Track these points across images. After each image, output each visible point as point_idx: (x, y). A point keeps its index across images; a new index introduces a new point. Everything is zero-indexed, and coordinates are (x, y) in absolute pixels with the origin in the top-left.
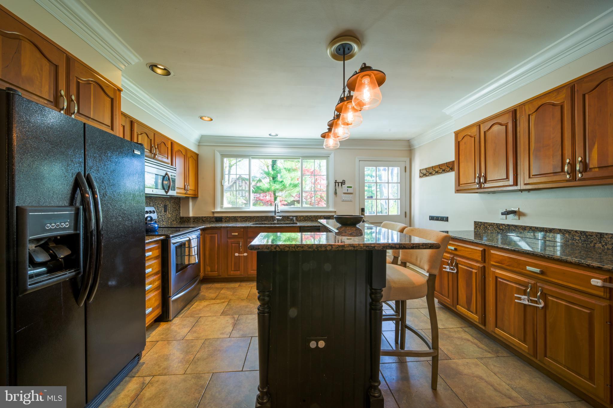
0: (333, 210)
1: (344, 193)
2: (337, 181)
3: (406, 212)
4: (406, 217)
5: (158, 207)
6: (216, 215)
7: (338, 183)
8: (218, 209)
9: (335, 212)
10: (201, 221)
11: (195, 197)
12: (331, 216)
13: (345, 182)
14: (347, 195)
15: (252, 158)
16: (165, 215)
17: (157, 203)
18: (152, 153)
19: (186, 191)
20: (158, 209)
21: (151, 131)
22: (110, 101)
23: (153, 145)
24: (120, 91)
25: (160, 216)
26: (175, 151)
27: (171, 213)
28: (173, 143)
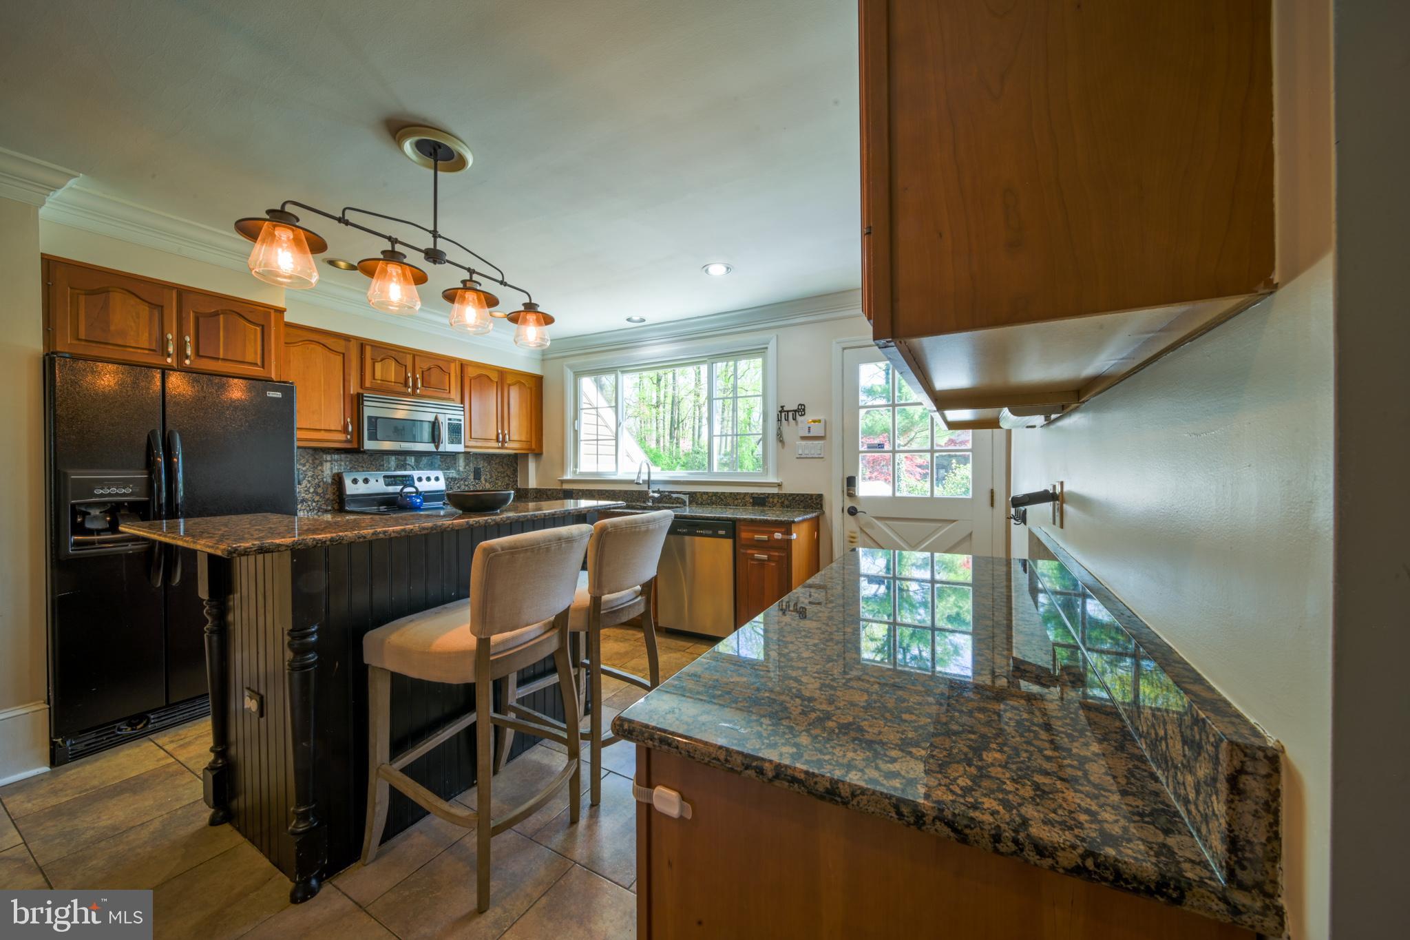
0: (776, 481)
1: (803, 438)
2: (785, 409)
3: (992, 492)
4: (992, 505)
6: (566, 487)
7: (788, 412)
8: (568, 477)
9: (779, 485)
10: (545, 496)
11: (538, 454)
12: (769, 494)
13: (804, 410)
14: (810, 442)
15: (623, 372)
16: (477, 484)
17: (457, 465)
18: (407, 386)
19: (500, 444)
20: (458, 475)
21: (405, 353)
22: (259, 330)
23: (409, 375)
24: (281, 311)
25: (465, 485)
26: (469, 377)
27: (492, 482)
28: (463, 364)
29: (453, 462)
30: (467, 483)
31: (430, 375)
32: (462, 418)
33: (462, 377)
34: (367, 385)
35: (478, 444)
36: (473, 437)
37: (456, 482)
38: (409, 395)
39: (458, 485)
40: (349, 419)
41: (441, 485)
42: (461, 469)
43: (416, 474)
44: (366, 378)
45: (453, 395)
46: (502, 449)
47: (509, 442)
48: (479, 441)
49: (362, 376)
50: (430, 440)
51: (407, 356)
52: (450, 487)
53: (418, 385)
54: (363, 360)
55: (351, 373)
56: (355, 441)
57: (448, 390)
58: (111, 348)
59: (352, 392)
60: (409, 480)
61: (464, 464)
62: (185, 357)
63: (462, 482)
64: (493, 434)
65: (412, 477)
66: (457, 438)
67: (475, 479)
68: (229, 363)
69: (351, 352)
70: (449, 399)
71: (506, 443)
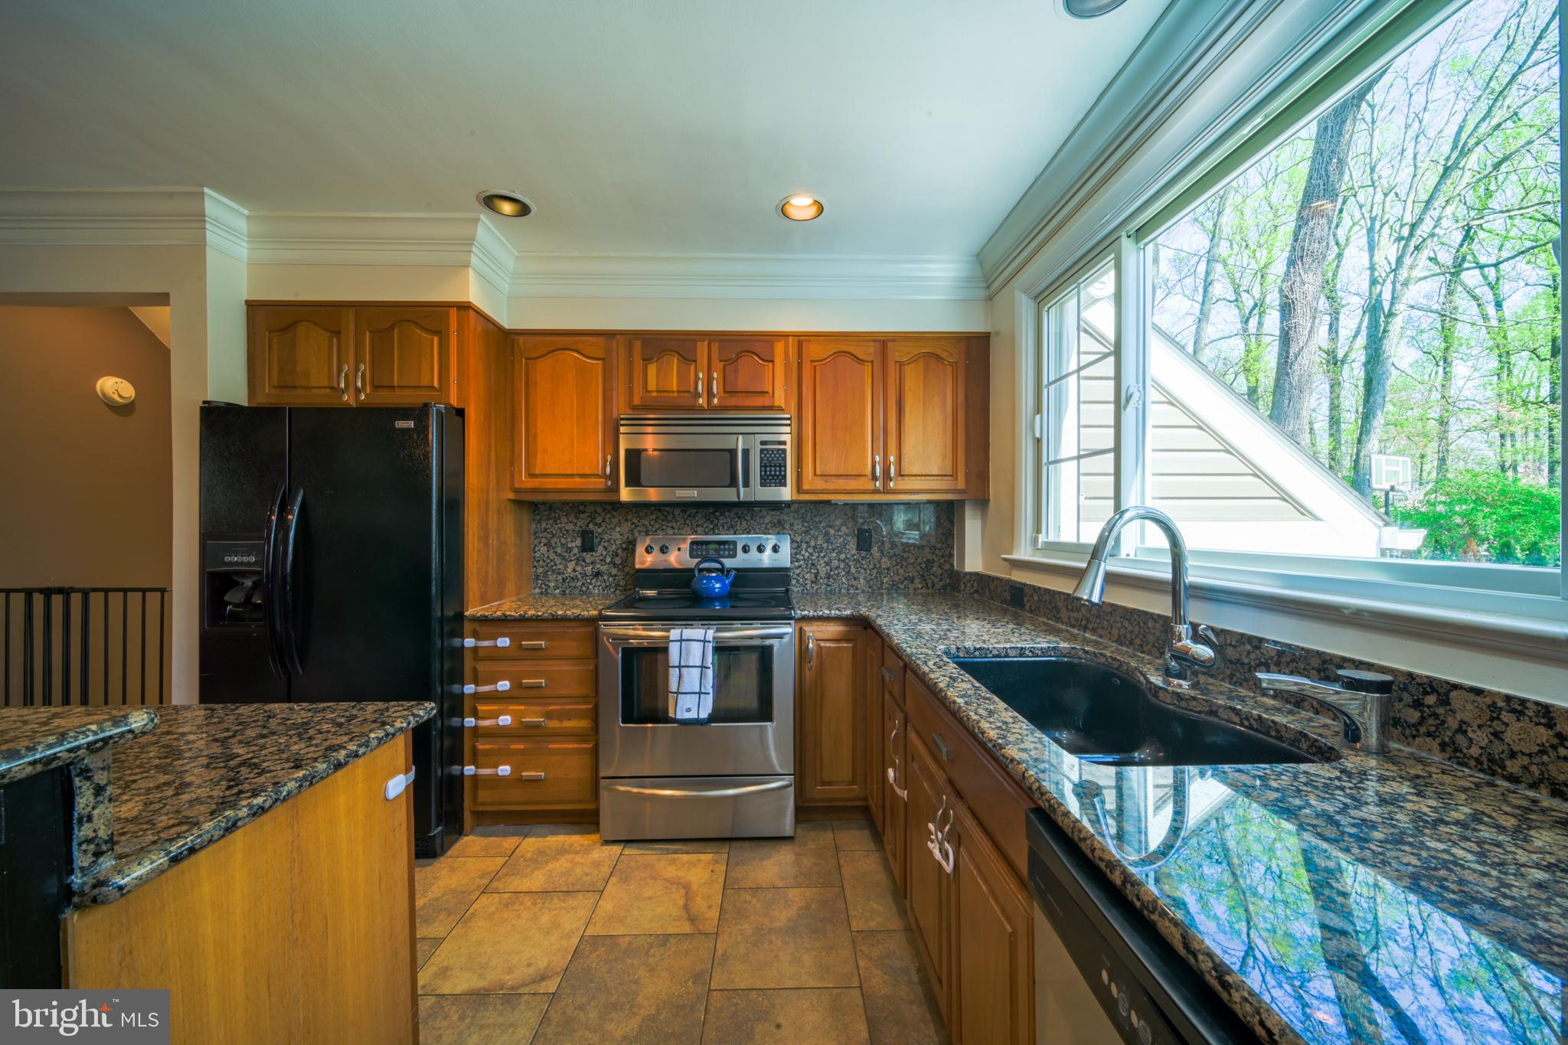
5: (827, 534)
6: (1014, 575)
8: (1023, 551)
10: (987, 591)
16: (863, 558)
17: (823, 524)
18: (697, 395)
19: (878, 483)
20: (828, 541)
21: (695, 341)
22: (436, 339)
23: (701, 375)
24: (465, 307)
25: (839, 560)
26: (812, 361)
27: (894, 555)
28: (802, 340)
29: (817, 519)
30: (842, 556)
31: (736, 371)
32: (788, 439)
33: (800, 365)
34: (637, 401)
35: (830, 486)
36: (818, 472)
37: (822, 555)
38: (701, 409)
39: (826, 559)
40: (609, 458)
41: (784, 558)
42: (832, 532)
43: (741, 539)
44: (636, 390)
45: (779, 400)
46: (884, 492)
47: (900, 478)
48: (833, 479)
49: (631, 389)
50: (728, 482)
51: (699, 344)
52: (810, 562)
53: (715, 391)
54: (630, 364)
55: (614, 386)
56: (616, 489)
57: (770, 391)
58: (300, 392)
59: (615, 415)
60: (729, 550)
61: (838, 522)
62: (358, 391)
63: (834, 555)
64: (865, 465)
65: (734, 543)
66: (778, 476)
67: (859, 549)
68: (406, 392)
69: (615, 355)
70: (771, 408)
71: (891, 480)
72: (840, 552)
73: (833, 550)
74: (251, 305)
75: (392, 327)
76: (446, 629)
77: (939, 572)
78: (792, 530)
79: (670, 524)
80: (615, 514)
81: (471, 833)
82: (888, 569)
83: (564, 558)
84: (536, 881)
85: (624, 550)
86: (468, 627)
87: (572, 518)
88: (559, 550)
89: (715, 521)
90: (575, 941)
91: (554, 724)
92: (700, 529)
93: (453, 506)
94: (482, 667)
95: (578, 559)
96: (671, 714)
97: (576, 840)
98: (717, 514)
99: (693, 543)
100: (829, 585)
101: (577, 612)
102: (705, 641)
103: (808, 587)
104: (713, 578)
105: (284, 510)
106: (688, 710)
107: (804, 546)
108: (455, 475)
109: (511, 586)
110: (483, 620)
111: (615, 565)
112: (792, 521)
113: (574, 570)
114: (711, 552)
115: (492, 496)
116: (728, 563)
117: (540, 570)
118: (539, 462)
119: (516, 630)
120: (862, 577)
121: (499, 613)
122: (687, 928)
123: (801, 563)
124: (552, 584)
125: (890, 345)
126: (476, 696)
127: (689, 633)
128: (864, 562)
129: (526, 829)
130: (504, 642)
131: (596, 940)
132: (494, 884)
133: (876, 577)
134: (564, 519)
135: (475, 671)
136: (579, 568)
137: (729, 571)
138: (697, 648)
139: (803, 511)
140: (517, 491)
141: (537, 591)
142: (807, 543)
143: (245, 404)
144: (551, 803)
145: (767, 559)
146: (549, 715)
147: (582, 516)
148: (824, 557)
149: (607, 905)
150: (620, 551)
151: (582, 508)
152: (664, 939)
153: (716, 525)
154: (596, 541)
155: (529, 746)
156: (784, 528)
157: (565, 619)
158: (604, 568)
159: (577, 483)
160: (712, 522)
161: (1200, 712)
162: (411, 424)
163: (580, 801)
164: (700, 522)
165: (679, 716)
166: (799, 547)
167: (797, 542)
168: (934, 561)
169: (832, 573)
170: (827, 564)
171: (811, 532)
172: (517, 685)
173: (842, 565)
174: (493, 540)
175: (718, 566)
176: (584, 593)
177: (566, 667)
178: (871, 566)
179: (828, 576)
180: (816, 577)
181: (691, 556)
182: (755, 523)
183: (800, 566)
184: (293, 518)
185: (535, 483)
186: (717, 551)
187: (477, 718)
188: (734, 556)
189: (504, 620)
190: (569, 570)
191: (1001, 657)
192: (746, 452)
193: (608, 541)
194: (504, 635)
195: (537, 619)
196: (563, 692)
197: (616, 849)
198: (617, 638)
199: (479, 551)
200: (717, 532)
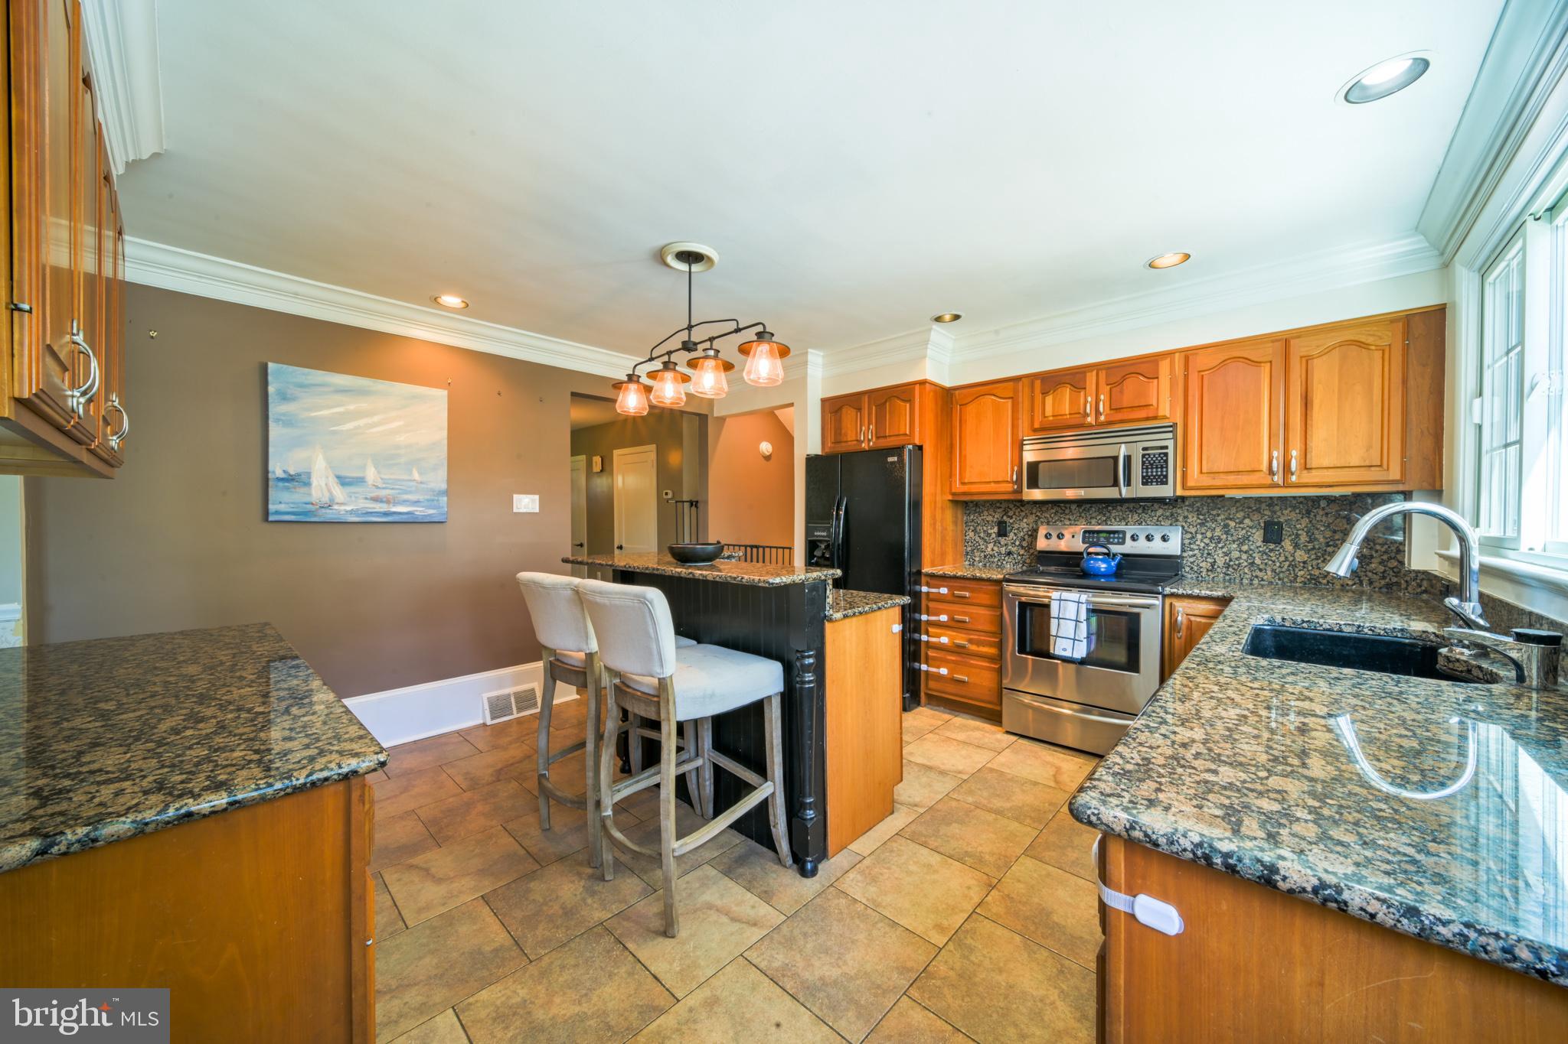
5: (1226, 526)
16: (1271, 550)
17: (1222, 517)
18: (1086, 415)
19: (1276, 478)
20: (1227, 533)
21: (1085, 373)
22: (908, 405)
23: (1089, 399)
24: (923, 383)
25: (1240, 551)
26: (1199, 372)
27: (1314, 548)
28: (1188, 355)
29: (1214, 512)
30: (1245, 548)
31: (1121, 392)
32: (1170, 444)
33: (1186, 377)
34: (1037, 425)
35: (1218, 482)
36: (1204, 470)
37: (1220, 545)
38: (1090, 426)
39: (1224, 550)
40: (1016, 468)
41: (1173, 547)
42: (1232, 524)
43: (1130, 530)
44: (1036, 418)
45: (1165, 410)
46: (1284, 486)
47: (1306, 471)
48: (1222, 476)
49: (1032, 417)
50: (1112, 483)
51: (1088, 374)
52: (1206, 551)
53: (1101, 409)
54: (1032, 398)
55: (1020, 416)
56: (1020, 491)
57: (1155, 404)
58: (843, 444)
59: (1020, 438)
60: (1118, 538)
61: (1240, 515)
62: (869, 441)
63: (1235, 546)
64: (1260, 462)
65: (1124, 533)
66: (1159, 476)
67: (1265, 541)
68: (892, 439)
69: (1020, 394)
70: (1155, 418)
71: (1292, 474)
72: (1242, 544)
73: (1234, 541)
74: (823, 401)
75: (886, 402)
76: (912, 579)
77: (1381, 568)
78: (1186, 522)
79: (1068, 517)
80: (1023, 509)
81: (925, 706)
82: (1304, 563)
83: (985, 541)
84: (961, 736)
85: (1030, 536)
86: (924, 579)
87: (991, 512)
88: (982, 535)
89: (1108, 514)
90: (980, 766)
91: (973, 648)
92: (1093, 521)
93: (917, 505)
94: (932, 605)
95: (995, 542)
96: (1052, 651)
97: (987, 726)
98: (1110, 508)
99: (1085, 532)
100: (1228, 575)
101: (989, 576)
102: (1079, 602)
103: (1203, 574)
104: (1100, 560)
105: (838, 509)
106: (1064, 650)
107: (1199, 536)
108: (918, 485)
109: (950, 557)
110: (932, 576)
111: (1022, 547)
112: (1186, 513)
113: (993, 550)
114: (1102, 539)
115: (939, 498)
116: (1115, 549)
117: (969, 549)
118: (967, 474)
119: (951, 584)
120: (1269, 569)
121: (941, 572)
122: (1052, 784)
123: (1196, 552)
124: (977, 559)
125: (1292, 342)
126: (928, 623)
127: (1066, 595)
128: (1272, 554)
129: (957, 713)
130: (944, 590)
131: (992, 770)
132: (937, 731)
133: (1289, 570)
134: (986, 513)
135: (928, 607)
136: (996, 548)
137: (1115, 555)
138: (1073, 607)
139: (1198, 504)
140: (954, 494)
141: (967, 563)
142: (1202, 534)
143: (820, 453)
144: (972, 699)
145: (1157, 547)
146: (970, 641)
147: (999, 510)
148: (1222, 548)
149: (1001, 759)
150: (1026, 537)
151: (998, 505)
152: (1036, 784)
153: (1109, 518)
154: (1008, 529)
155: (959, 659)
156: (1177, 520)
157: (981, 579)
158: (1014, 549)
159: (992, 487)
160: (1104, 515)
161: (1462, 672)
162: (896, 459)
163: (990, 703)
164: (1094, 515)
165: (1057, 653)
166: (1193, 537)
167: (1191, 533)
168: (1372, 557)
169: (1231, 563)
170: (1226, 554)
171: (1207, 524)
172: (952, 619)
173: (1244, 556)
174: (938, 524)
175: (1105, 551)
176: (999, 567)
177: (982, 611)
178: (1282, 559)
179: (1228, 566)
180: (1213, 566)
181: (1084, 542)
182: (1147, 516)
183: (1194, 555)
184: (842, 513)
185: (965, 488)
186: (1107, 539)
187: (928, 636)
188: (1123, 543)
189: (944, 577)
190: (989, 549)
191: (1333, 631)
192: (1128, 459)
193: (1018, 529)
194: (944, 586)
195: (963, 578)
196: (980, 627)
197: (1014, 738)
198: (1015, 594)
199: (930, 533)
200: (1109, 523)
